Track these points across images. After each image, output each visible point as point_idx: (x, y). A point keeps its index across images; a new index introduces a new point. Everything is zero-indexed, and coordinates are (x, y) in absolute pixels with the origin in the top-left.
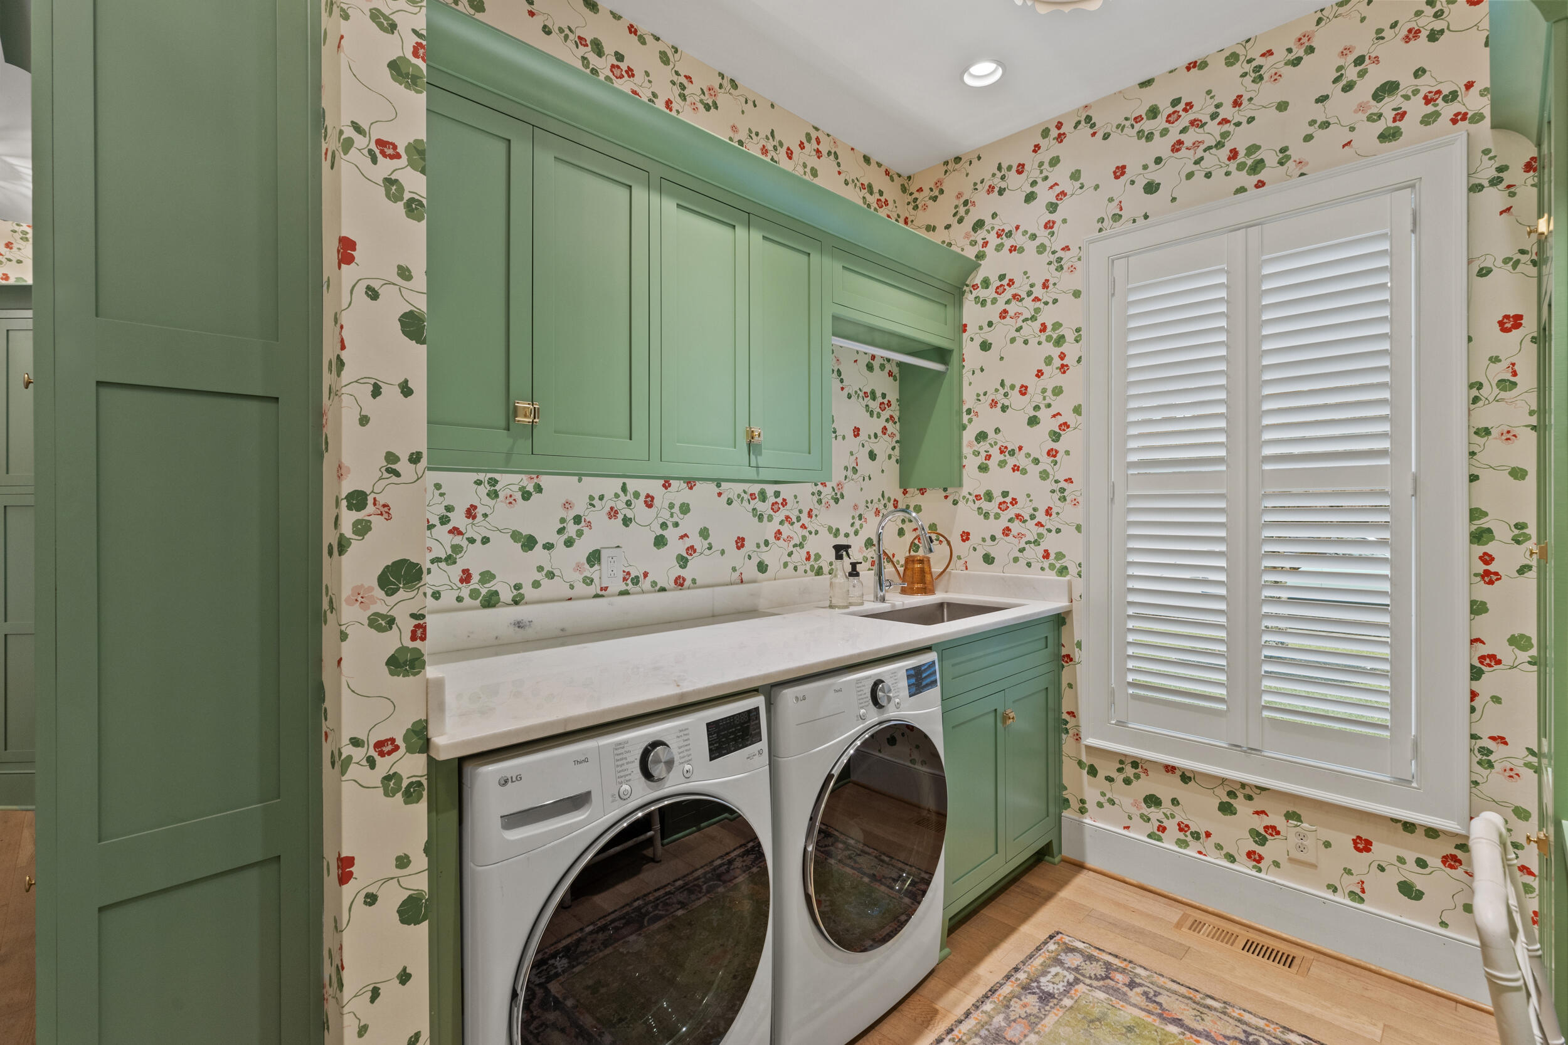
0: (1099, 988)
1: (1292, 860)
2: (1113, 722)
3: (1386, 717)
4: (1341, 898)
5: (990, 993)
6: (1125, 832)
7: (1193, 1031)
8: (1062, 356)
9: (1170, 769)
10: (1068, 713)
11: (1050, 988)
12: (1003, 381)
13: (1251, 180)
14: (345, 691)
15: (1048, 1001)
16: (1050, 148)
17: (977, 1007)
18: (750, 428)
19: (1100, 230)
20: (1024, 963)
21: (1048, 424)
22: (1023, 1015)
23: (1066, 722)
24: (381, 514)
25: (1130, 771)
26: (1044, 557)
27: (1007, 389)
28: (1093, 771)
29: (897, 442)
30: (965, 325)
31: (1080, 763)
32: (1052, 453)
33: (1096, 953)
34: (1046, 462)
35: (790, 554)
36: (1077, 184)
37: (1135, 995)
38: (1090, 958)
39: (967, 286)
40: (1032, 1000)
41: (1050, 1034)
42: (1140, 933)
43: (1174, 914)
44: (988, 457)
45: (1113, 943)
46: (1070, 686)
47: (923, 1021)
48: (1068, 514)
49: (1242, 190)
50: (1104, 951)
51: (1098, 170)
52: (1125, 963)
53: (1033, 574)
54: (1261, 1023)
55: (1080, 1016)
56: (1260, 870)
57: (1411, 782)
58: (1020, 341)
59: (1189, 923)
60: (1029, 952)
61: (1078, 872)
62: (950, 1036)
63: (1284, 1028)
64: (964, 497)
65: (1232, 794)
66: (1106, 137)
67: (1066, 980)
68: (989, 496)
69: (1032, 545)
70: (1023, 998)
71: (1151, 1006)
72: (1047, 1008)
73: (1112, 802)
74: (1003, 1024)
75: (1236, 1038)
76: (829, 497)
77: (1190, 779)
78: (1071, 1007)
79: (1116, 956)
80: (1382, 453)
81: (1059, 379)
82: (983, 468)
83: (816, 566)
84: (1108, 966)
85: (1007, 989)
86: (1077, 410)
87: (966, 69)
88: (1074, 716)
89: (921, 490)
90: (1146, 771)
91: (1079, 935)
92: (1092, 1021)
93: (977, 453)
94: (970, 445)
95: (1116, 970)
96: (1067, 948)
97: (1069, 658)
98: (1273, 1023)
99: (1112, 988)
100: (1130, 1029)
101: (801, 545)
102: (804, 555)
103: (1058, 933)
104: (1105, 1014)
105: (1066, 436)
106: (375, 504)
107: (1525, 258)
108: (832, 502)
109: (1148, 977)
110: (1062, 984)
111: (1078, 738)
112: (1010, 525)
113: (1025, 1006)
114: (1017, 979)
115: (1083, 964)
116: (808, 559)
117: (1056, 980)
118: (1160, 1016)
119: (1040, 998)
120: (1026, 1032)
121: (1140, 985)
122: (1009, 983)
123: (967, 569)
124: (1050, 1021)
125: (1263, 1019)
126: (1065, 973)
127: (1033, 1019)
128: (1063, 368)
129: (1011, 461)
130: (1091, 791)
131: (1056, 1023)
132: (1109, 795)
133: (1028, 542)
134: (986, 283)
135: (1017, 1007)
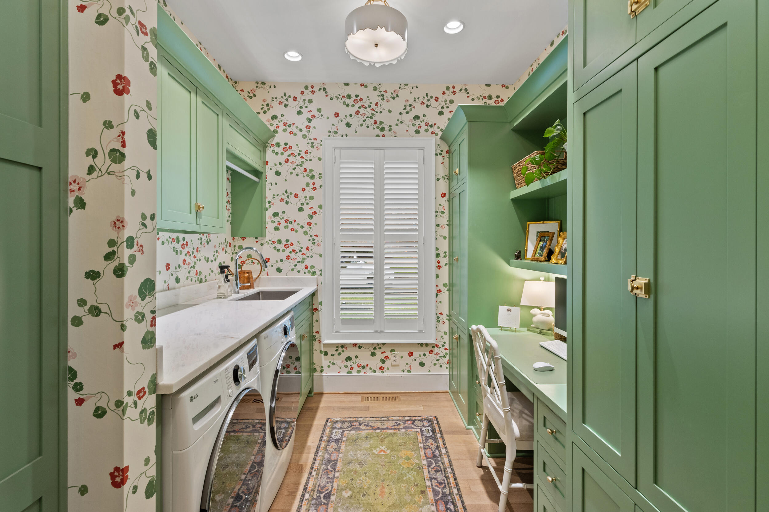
0: (351, 430)
1: (392, 366)
2: (335, 332)
3: (417, 312)
4: (406, 373)
5: (318, 449)
6: (339, 374)
7: (383, 429)
8: (314, 184)
9: (355, 345)
10: (316, 332)
11: (337, 437)
12: (286, 190)
13: (381, 134)
14: (126, 363)
15: (339, 442)
16: (308, 95)
17: (317, 456)
18: (197, 204)
19: (329, 136)
20: (323, 433)
21: (307, 211)
22: (334, 450)
23: (315, 336)
24: (140, 251)
25: (340, 350)
26: (305, 268)
27: (288, 194)
28: (326, 354)
29: (231, 213)
30: (267, 162)
31: (321, 352)
32: (309, 224)
33: (344, 420)
34: (306, 228)
35: (189, 272)
36: (320, 114)
37: (362, 427)
38: (343, 422)
39: (268, 144)
40: (333, 444)
41: (345, 451)
42: (353, 408)
43: (359, 398)
44: (279, 224)
45: (346, 414)
46: (317, 321)
47: (299, 471)
48: (316, 249)
49: (378, 136)
50: (346, 418)
51: (328, 111)
52: (355, 418)
53: (301, 276)
54: (398, 418)
55: (351, 441)
56: (383, 372)
57: (422, 331)
58: (294, 174)
59: (365, 399)
60: (322, 429)
61: (322, 396)
62: (313, 470)
63: (404, 417)
64: (267, 242)
65: (375, 349)
66: (332, 99)
67: (340, 432)
68: (280, 242)
69: (300, 263)
70: (330, 445)
71: (369, 428)
72: (340, 444)
73: (333, 364)
74: (329, 456)
75: (394, 425)
76: (205, 241)
77: (361, 347)
78: (347, 440)
79: (351, 418)
80: (415, 230)
81: (312, 193)
82: (276, 229)
83: (200, 278)
84: (350, 422)
85: (323, 445)
86: (320, 207)
87: (286, 52)
88: (319, 333)
89: (242, 238)
90: (346, 348)
91: (336, 416)
92: (355, 441)
93: (273, 222)
94: (270, 217)
95: (353, 422)
96: (334, 422)
97: (316, 309)
98: (400, 417)
99: (355, 428)
100: (367, 437)
101: (193, 267)
102: (195, 273)
103: (328, 419)
104: (358, 437)
105: (315, 217)
106: (137, 245)
107: (446, 177)
108: (206, 244)
109: (363, 419)
110: (339, 434)
111: (320, 342)
112: (290, 255)
113: (332, 447)
114: (324, 440)
115: (342, 425)
116: (196, 274)
117: (337, 434)
118: (373, 429)
119: (335, 442)
120: (338, 455)
121: (362, 423)
122: (322, 443)
123: (268, 275)
124: (343, 447)
125: (398, 417)
126: (338, 430)
127: (337, 450)
128: (314, 189)
129: (290, 226)
130: (325, 361)
131: (345, 447)
132: (332, 362)
133: (298, 262)
134: (278, 145)
135: (330, 449)
